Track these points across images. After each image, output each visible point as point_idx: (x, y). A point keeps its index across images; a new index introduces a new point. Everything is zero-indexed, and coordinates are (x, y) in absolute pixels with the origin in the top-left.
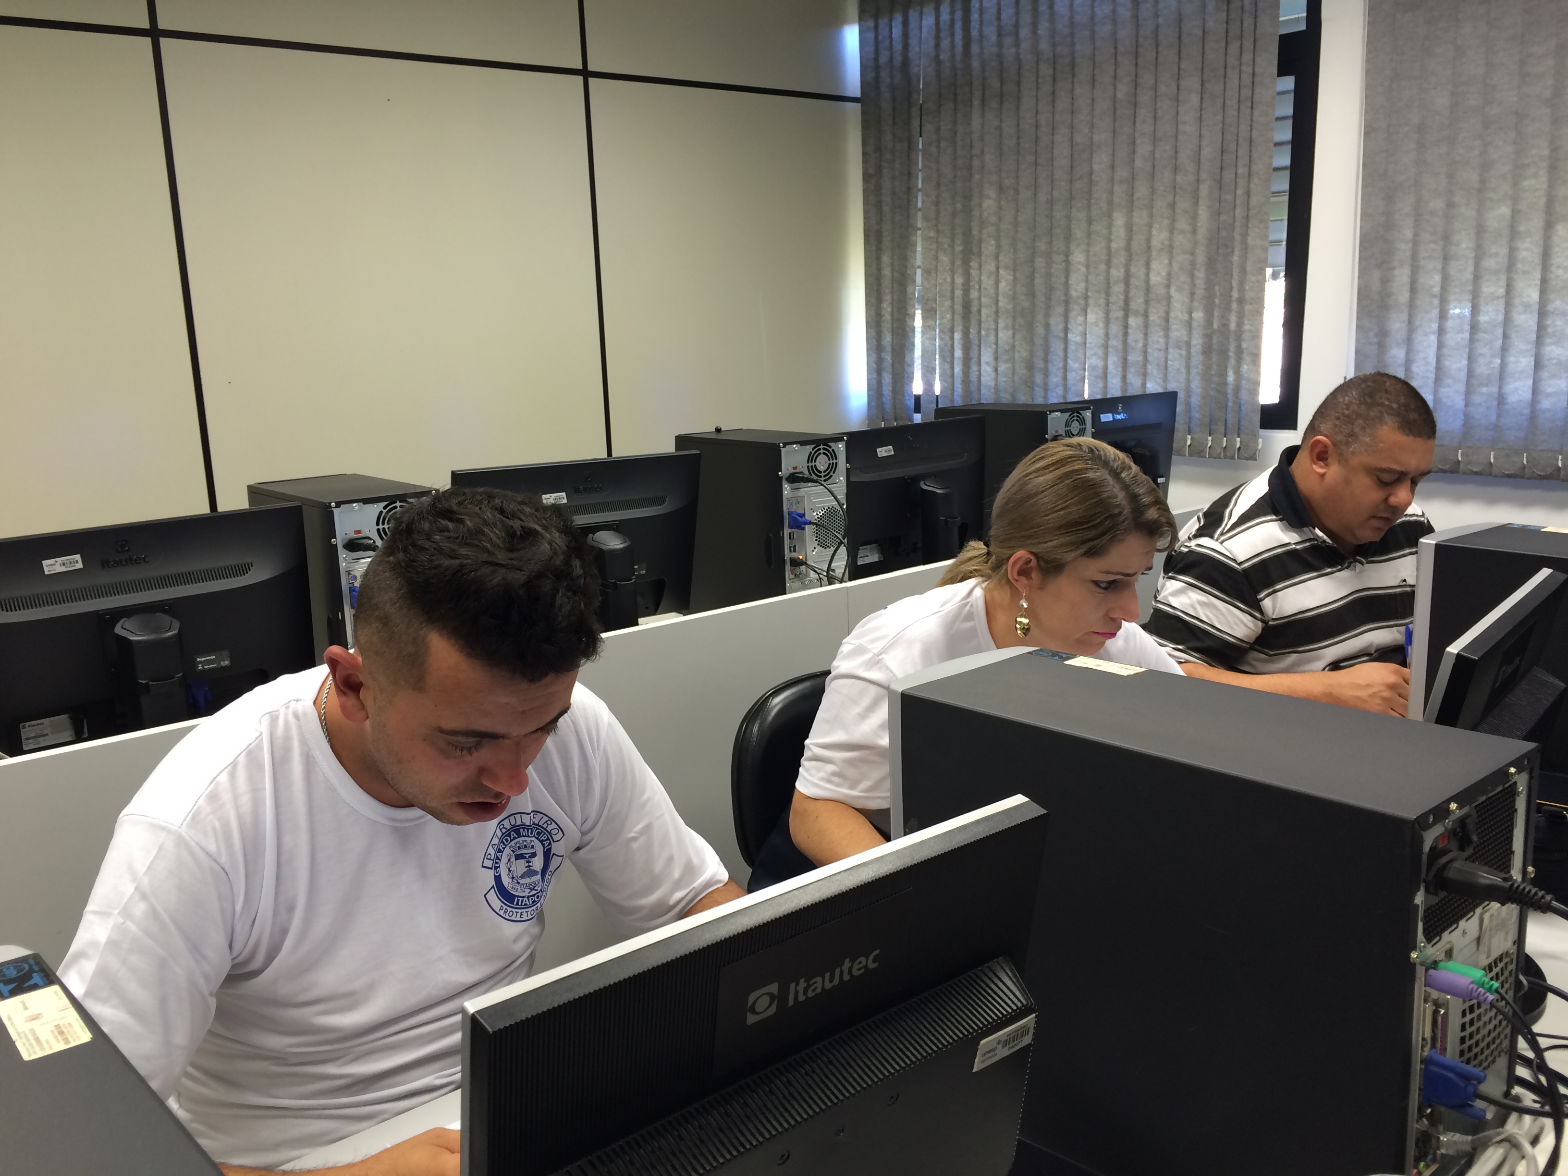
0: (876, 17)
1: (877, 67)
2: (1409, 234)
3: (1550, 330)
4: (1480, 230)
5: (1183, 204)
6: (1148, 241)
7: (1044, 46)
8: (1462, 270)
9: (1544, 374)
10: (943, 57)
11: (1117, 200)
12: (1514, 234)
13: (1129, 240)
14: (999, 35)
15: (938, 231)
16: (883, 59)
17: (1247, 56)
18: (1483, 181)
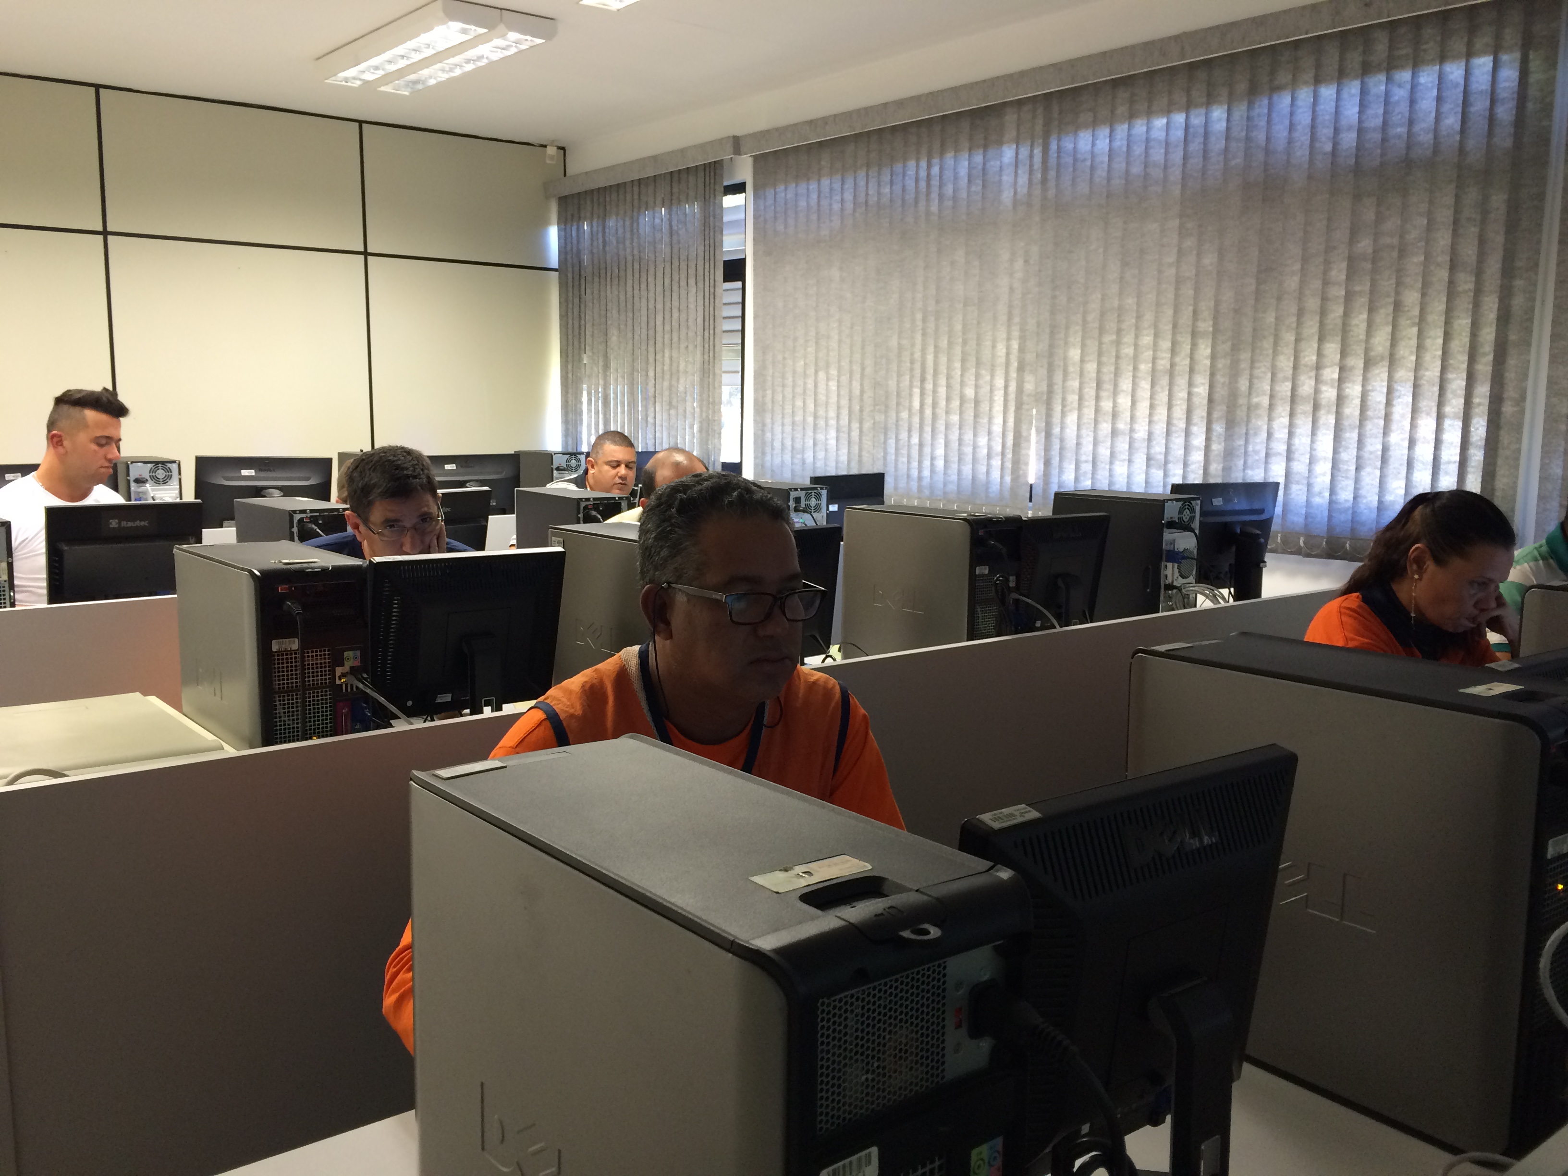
0: (565, 223)
1: (566, 253)
2: (771, 371)
3: (819, 426)
4: (794, 372)
5: (691, 348)
6: (678, 366)
7: (636, 252)
8: (788, 391)
9: (817, 448)
10: (595, 251)
11: (666, 342)
12: (805, 375)
13: (671, 365)
14: (617, 242)
15: (593, 352)
16: (569, 248)
17: (712, 271)
18: (794, 347)
